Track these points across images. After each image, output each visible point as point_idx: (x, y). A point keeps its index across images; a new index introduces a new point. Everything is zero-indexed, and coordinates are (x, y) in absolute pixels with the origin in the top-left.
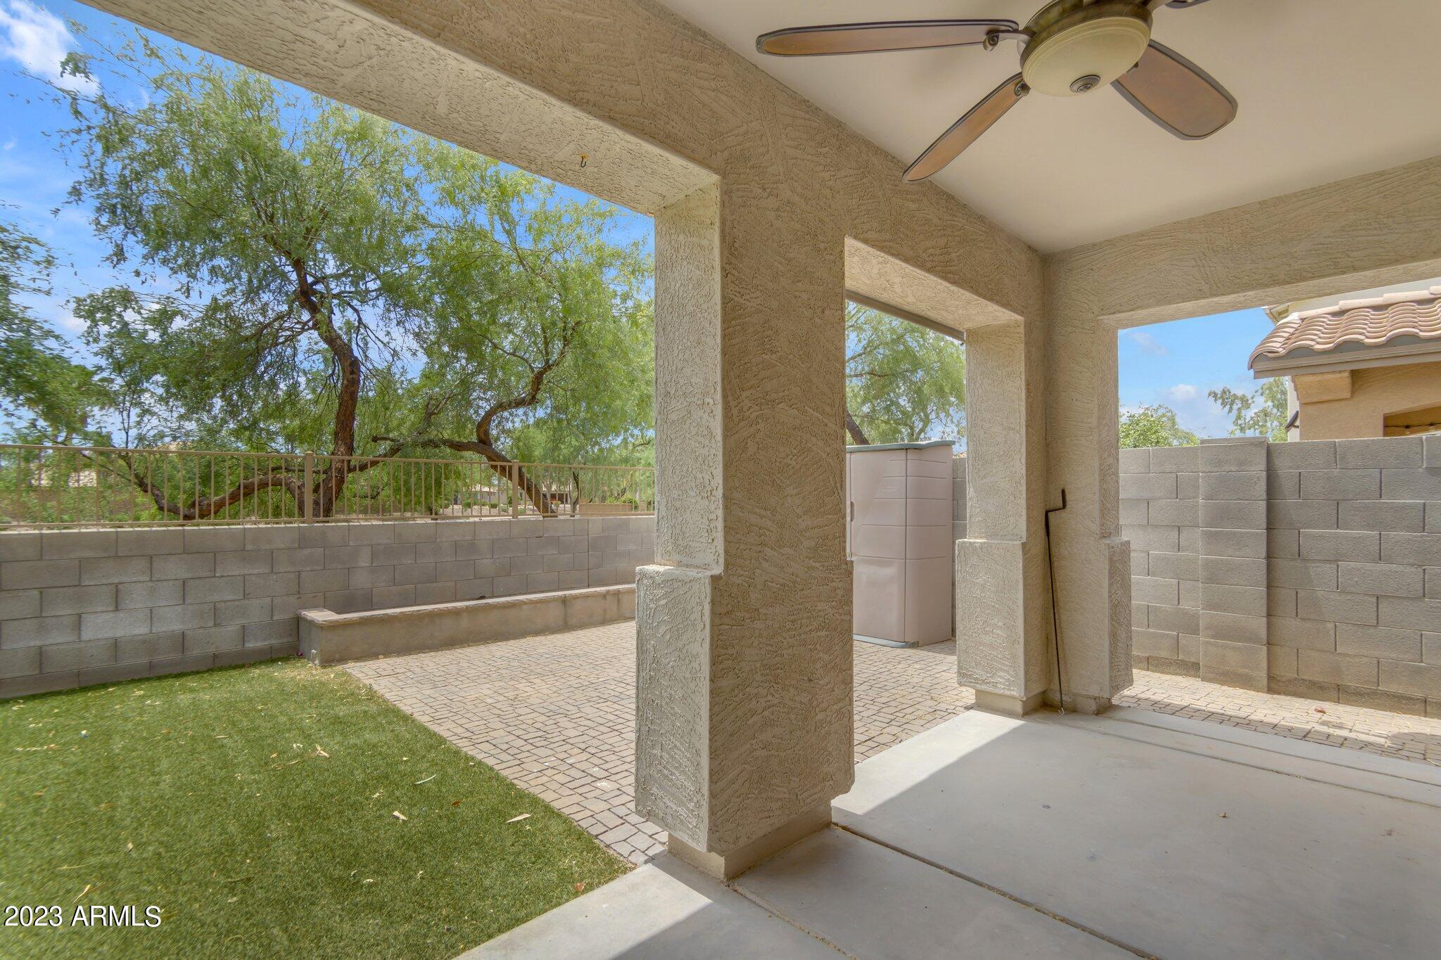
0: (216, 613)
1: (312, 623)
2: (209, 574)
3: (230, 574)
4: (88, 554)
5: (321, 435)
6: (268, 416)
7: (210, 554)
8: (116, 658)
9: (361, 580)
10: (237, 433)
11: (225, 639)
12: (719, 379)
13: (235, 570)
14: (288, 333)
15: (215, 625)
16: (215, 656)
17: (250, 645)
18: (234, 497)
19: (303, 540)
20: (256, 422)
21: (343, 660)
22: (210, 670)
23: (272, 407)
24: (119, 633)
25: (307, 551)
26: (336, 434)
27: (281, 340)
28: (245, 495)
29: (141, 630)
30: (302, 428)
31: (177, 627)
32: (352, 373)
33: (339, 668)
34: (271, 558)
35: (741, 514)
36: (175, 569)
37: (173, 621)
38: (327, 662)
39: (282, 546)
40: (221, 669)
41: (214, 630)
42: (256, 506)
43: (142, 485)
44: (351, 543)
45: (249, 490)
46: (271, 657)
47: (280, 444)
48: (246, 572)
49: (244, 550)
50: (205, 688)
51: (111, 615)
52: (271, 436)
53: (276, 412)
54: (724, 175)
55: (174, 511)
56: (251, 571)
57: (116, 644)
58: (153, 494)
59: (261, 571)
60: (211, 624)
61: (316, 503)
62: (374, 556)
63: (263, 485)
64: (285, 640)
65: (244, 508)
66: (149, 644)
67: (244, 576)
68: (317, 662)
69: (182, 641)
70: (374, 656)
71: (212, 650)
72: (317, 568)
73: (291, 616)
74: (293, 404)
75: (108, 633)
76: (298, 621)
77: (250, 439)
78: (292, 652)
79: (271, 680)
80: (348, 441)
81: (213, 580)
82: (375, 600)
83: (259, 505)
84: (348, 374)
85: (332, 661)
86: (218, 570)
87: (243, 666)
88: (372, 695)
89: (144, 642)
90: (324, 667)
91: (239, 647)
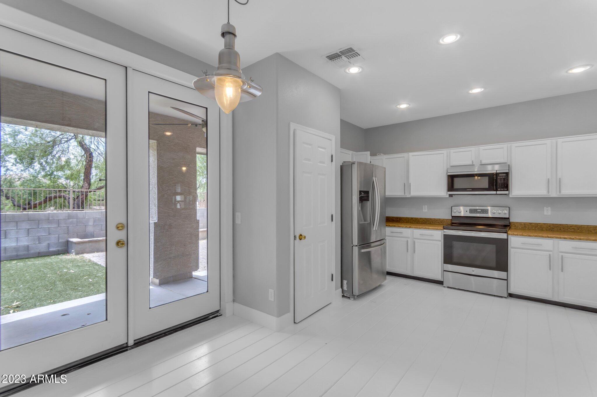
0: (39, 239)
1: (72, 242)
2: (37, 227)
3: (44, 227)
5: (80, 177)
6: (57, 171)
7: (37, 221)
9: (90, 229)
10: (44, 177)
11: (42, 247)
12: (157, 182)
13: (46, 226)
14: (66, 139)
15: (39, 243)
16: (39, 253)
17: (51, 249)
18: (45, 201)
19: (69, 217)
20: (52, 173)
21: (82, 253)
22: (38, 257)
23: (59, 167)
24: (6, 245)
25: (71, 220)
26: (84, 179)
27: (63, 142)
28: (49, 201)
29: (14, 244)
30: (72, 175)
31: (26, 244)
32: (90, 157)
33: (81, 255)
34: (58, 222)
35: (162, 210)
36: (24, 225)
37: (24, 242)
38: (77, 254)
39: (62, 218)
40: (41, 256)
41: (38, 245)
42: (53, 204)
43: (7, 197)
44: (86, 217)
45: (50, 199)
46: (58, 253)
47: (63, 181)
48: (49, 226)
49: (48, 220)
50: (36, 261)
52: (59, 178)
53: (62, 168)
54: (157, 140)
55: (19, 206)
56: (51, 226)
58: (12, 200)
59: (55, 226)
60: (38, 243)
61: (74, 204)
62: (94, 221)
63: (55, 197)
64: (63, 248)
65: (49, 205)
66: (16, 248)
67: (49, 228)
68: (74, 254)
69: (27, 248)
70: (94, 252)
71: (38, 251)
72: (74, 225)
73: (65, 240)
74: (68, 166)
76: (68, 242)
77: (50, 179)
78: (66, 251)
79: (58, 258)
80: (88, 182)
81: (38, 229)
82: (95, 236)
83: (54, 203)
84: (88, 158)
85: (79, 253)
86: (40, 226)
87: (49, 256)
88: (90, 261)
90: (76, 255)
91: (47, 250)
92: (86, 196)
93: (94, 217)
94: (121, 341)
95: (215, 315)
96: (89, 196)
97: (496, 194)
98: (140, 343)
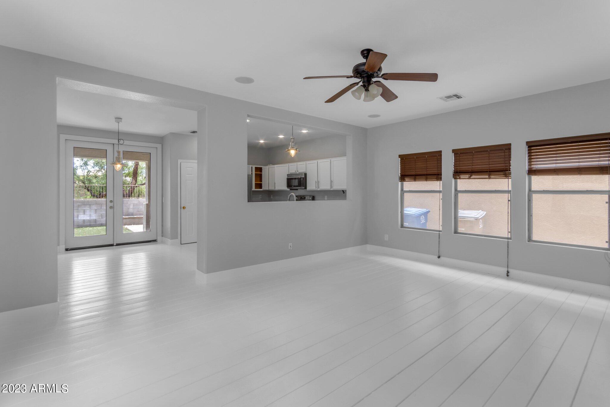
2: (101, 208)
3: (104, 208)
4: (80, 204)
7: (101, 205)
8: (84, 223)
15: (102, 218)
24: (85, 218)
29: (88, 218)
31: (95, 218)
36: (94, 207)
37: (94, 217)
43: (88, 190)
51: (83, 215)
55: (94, 196)
57: (84, 221)
58: (90, 192)
62: (134, 206)
66: (90, 221)
69: (95, 221)
71: (101, 223)
75: (83, 219)
89: (89, 220)
92: (134, 189)
93: (133, 203)
94: (111, 243)
95: (155, 241)
96: (135, 190)
97: (301, 189)
98: (118, 245)
